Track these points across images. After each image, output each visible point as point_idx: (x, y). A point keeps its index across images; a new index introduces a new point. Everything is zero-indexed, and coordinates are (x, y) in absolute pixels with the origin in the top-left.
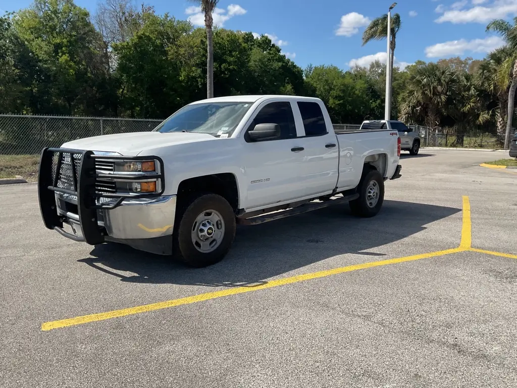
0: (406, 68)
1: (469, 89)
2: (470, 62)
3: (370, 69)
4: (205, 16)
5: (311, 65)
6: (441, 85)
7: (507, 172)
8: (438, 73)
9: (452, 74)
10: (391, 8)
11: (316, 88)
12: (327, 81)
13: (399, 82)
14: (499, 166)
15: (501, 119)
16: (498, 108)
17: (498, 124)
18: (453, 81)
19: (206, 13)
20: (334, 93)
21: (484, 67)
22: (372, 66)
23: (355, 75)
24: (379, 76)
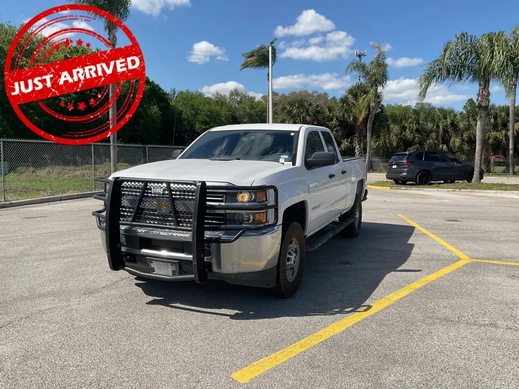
0: (262, 98)
1: (332, 120)
2: (316, 95)
3: (230, 97)
4: (109, 34)
5: (174, 89)
6: (309, 115)
7: (392, 192)
8: (306, 105)
9: (318, 106)
10: (272, 43)
11: (181, 111)
12: (193, 105)
13: (257, 110)
14: (384, 188)
15: (358, 146)
16: (354, 137)
17: (356, 151)
18: (318, 112)
19: (110, 31)
20: (200, 118)
21: (344, 100)
22: (232, 94)
23: (217, 102)
24: (238, 104)
